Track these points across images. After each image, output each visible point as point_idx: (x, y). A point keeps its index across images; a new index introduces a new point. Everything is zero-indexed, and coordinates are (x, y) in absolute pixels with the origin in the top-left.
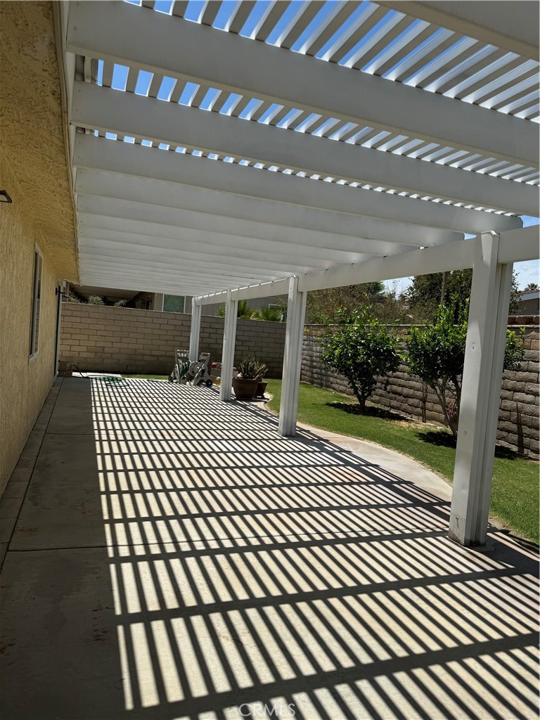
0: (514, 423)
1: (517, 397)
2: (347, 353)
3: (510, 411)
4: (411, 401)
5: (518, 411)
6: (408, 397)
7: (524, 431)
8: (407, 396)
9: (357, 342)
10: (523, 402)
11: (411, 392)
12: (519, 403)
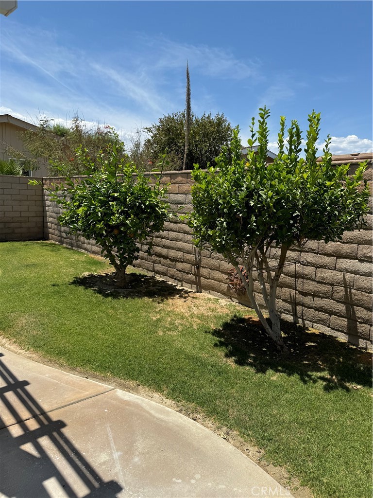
0: (338, 302)
1: (344, 266)
2: (95, 213)
3: (332, 285)
4: (180, 265)
5: (346, 285)
6: (176, 261)
7: (358, 314)
8: (174, 260)
9: (108, 196)
10: (355, 272)
11: (180, 254)
12: (347, 274)
